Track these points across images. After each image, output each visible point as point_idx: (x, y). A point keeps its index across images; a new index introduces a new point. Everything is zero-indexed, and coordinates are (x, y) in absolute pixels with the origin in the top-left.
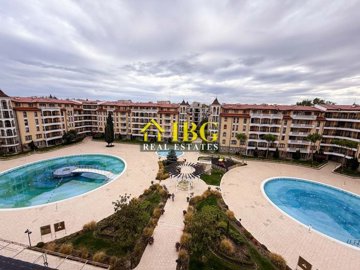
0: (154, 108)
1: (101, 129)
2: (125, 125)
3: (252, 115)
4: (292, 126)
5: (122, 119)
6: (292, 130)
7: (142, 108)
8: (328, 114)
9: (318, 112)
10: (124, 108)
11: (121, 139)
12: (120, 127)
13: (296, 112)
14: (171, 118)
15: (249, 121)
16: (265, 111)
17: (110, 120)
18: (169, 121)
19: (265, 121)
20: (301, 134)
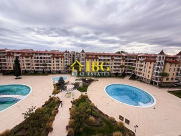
0: (49, 54)
1: (10, 68)
2: (29, 64)
3: (99, 58)
4: (115, 62)
5: (27, 61)
6: (115, 64)
7: (41, 54)
8: (126, 57)
9: (123, 56)
10: (28, 54)
11: (27, 73)
12: (25, 66)
13: (116, 56)
14: (59, 60)
15: (98, 60)
16: (104, 56)
17: (17, 62)
18: (58, 61)
19: (105, 60)
20: (118, 65)
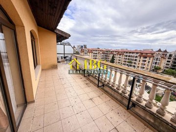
0: (137, 53)
2: (120, 60)
5: (119, 57)
10: (121, 53)
12: (117, 61)
18: (145, 61)
